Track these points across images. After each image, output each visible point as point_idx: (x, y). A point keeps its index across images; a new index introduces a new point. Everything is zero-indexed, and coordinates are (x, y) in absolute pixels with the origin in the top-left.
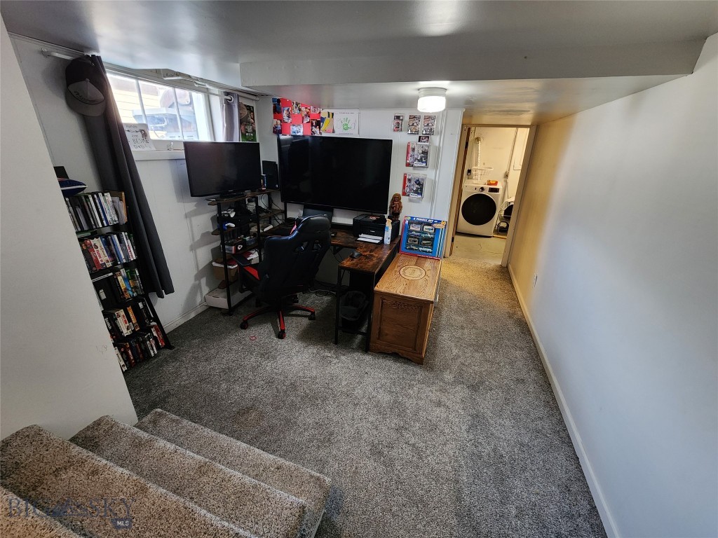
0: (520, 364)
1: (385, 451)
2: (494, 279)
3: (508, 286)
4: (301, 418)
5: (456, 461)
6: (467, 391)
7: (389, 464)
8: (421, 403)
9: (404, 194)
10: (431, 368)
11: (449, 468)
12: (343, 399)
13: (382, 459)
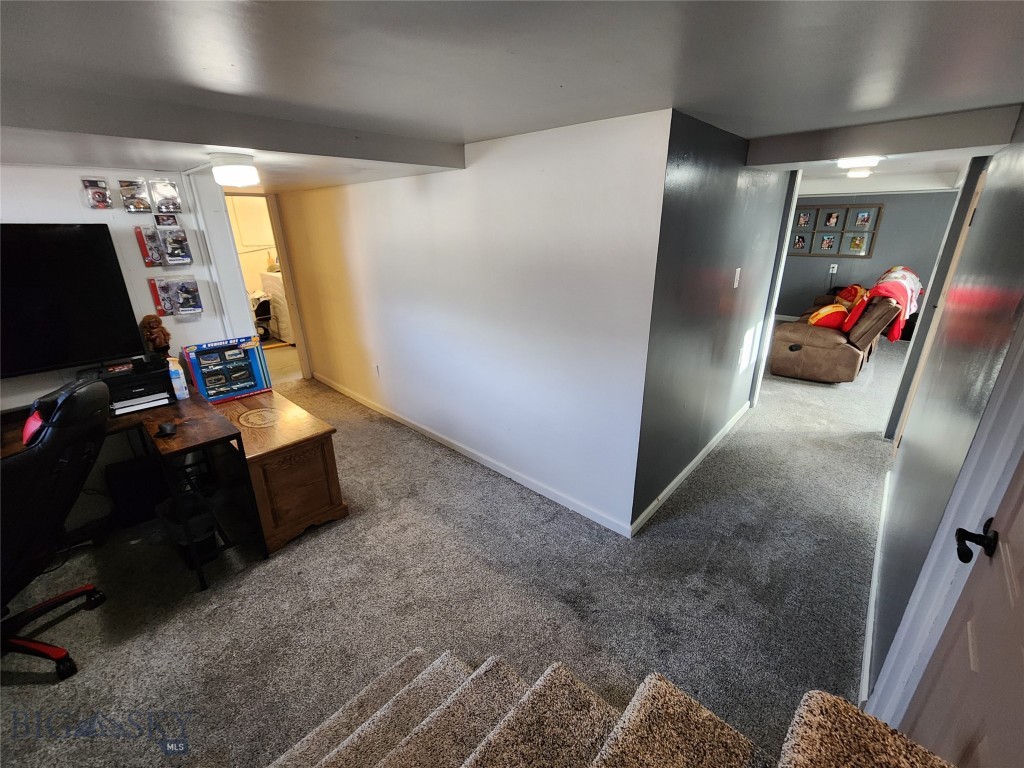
0: (421, 451)
1: (410, 600)
2: (314, 396)
3: (337, 396)
4: (283, 686)
5: (463, 547)
6: (411, 500)
7: (425, 603)
8: (389, 541)
9: (163, 313)
10: (361, 511)
11: (463, 556)
12: (307, 618)
13: (415, 607)
